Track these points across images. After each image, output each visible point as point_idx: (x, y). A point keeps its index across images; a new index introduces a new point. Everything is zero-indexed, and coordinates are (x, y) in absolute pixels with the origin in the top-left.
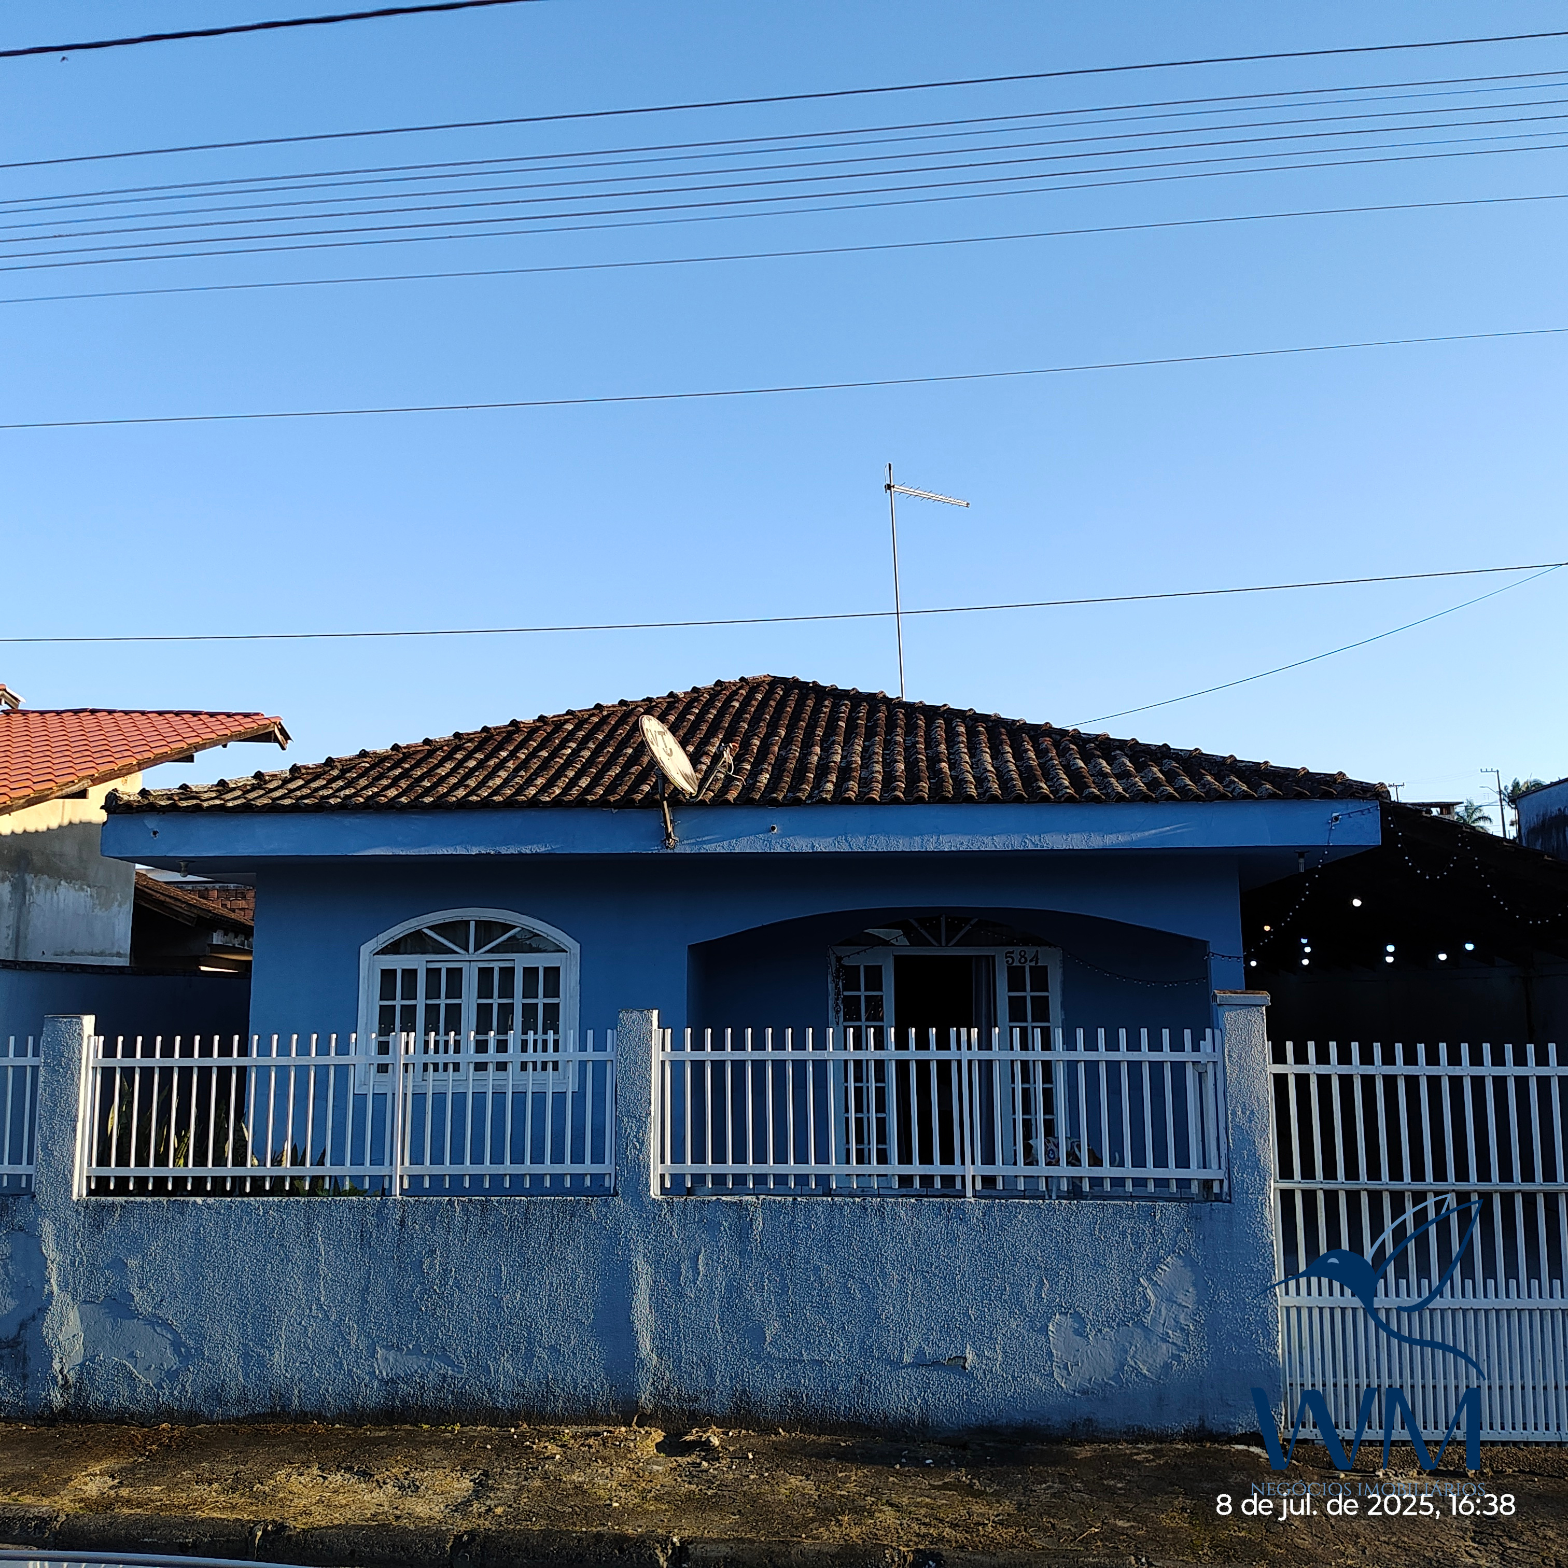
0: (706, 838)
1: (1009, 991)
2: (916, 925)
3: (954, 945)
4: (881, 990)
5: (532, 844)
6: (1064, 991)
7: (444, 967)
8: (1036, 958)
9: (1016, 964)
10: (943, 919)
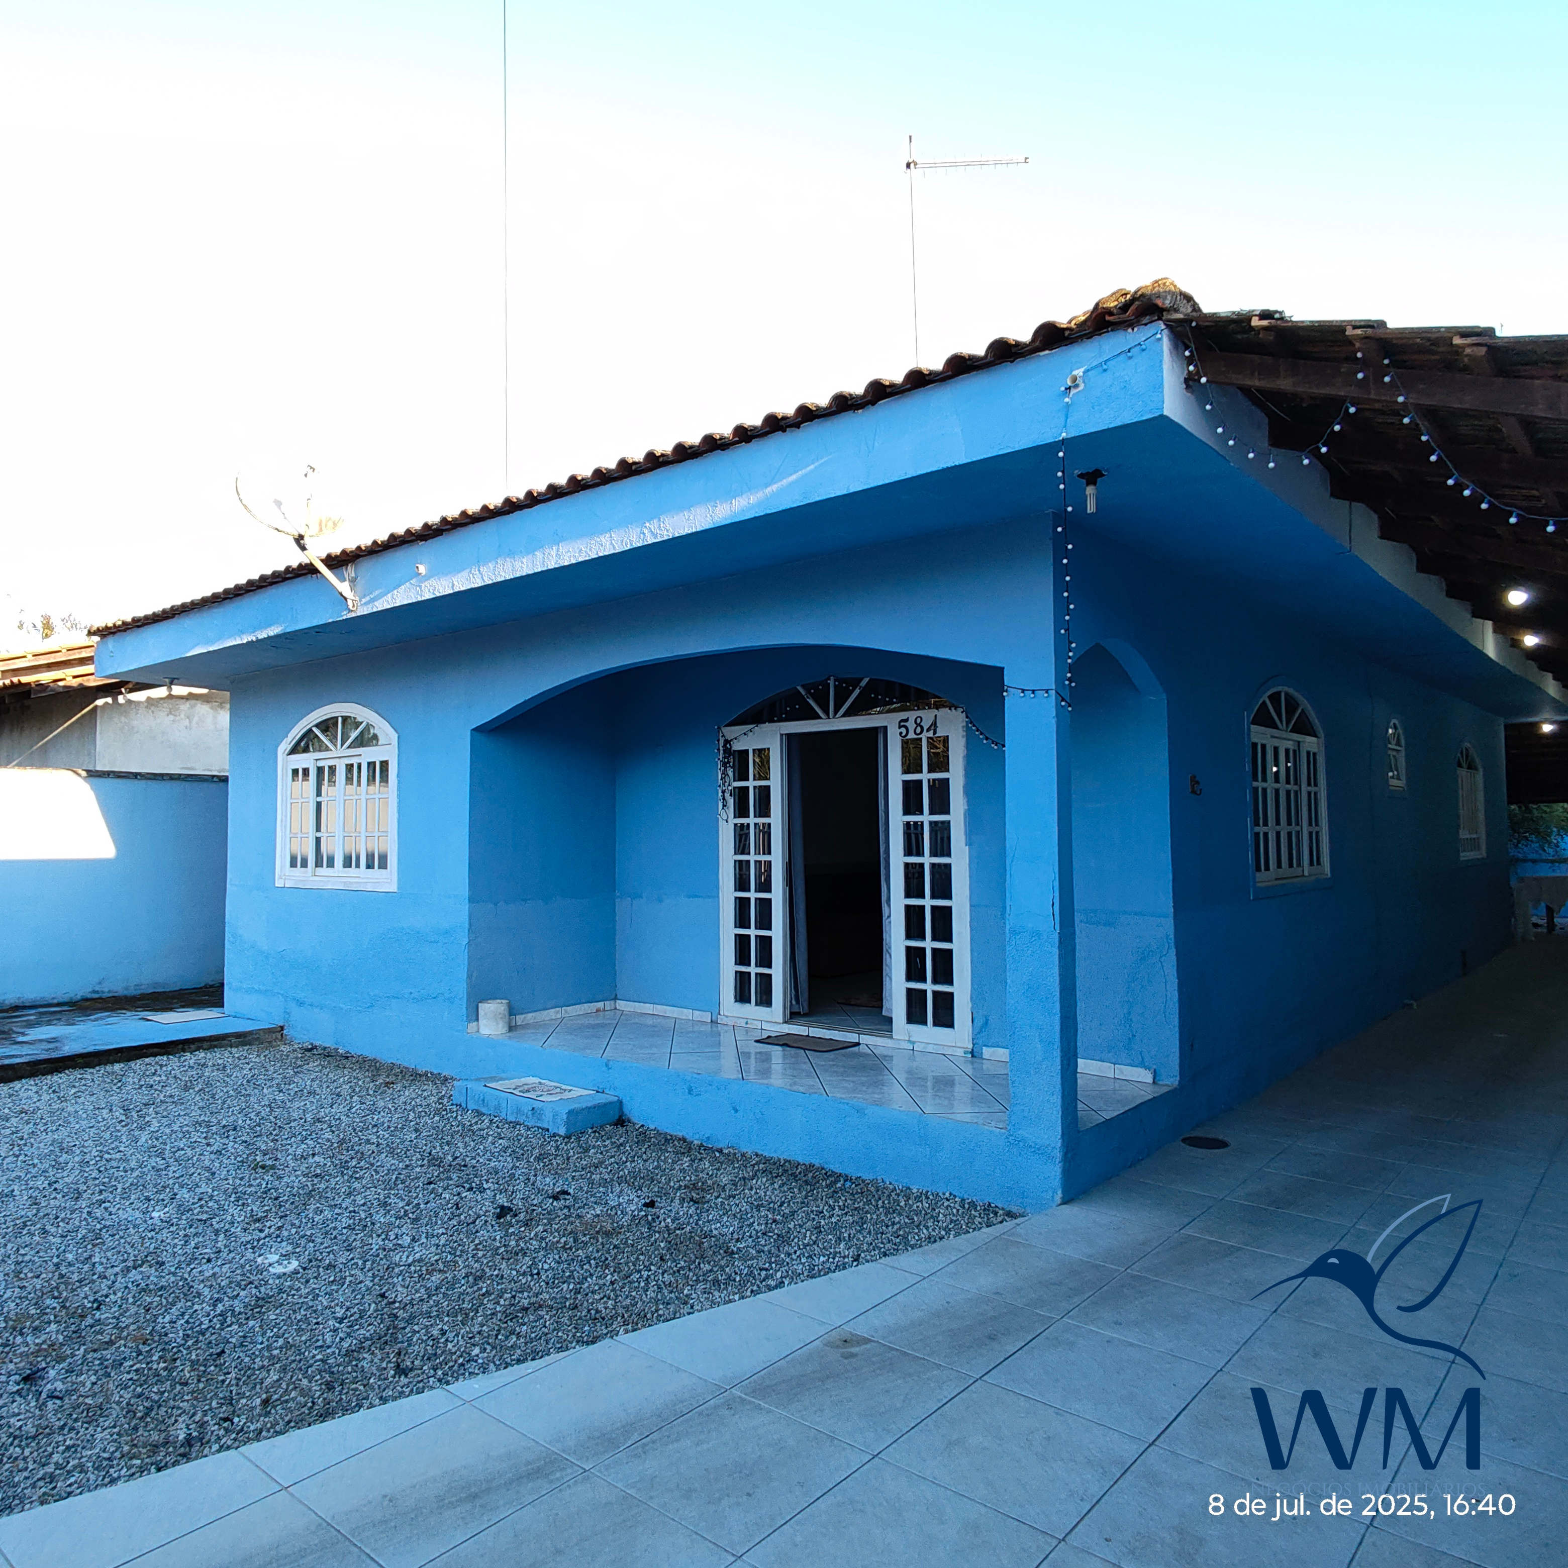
0: (375, 594)
1: (903, 773)
2: (804, 694)
3: (843, 716)
4: (769, 778)
6: (967, 769)
7: (325, 764)
8: (934, 724)
9: (911, 735)
10: (831, 682)
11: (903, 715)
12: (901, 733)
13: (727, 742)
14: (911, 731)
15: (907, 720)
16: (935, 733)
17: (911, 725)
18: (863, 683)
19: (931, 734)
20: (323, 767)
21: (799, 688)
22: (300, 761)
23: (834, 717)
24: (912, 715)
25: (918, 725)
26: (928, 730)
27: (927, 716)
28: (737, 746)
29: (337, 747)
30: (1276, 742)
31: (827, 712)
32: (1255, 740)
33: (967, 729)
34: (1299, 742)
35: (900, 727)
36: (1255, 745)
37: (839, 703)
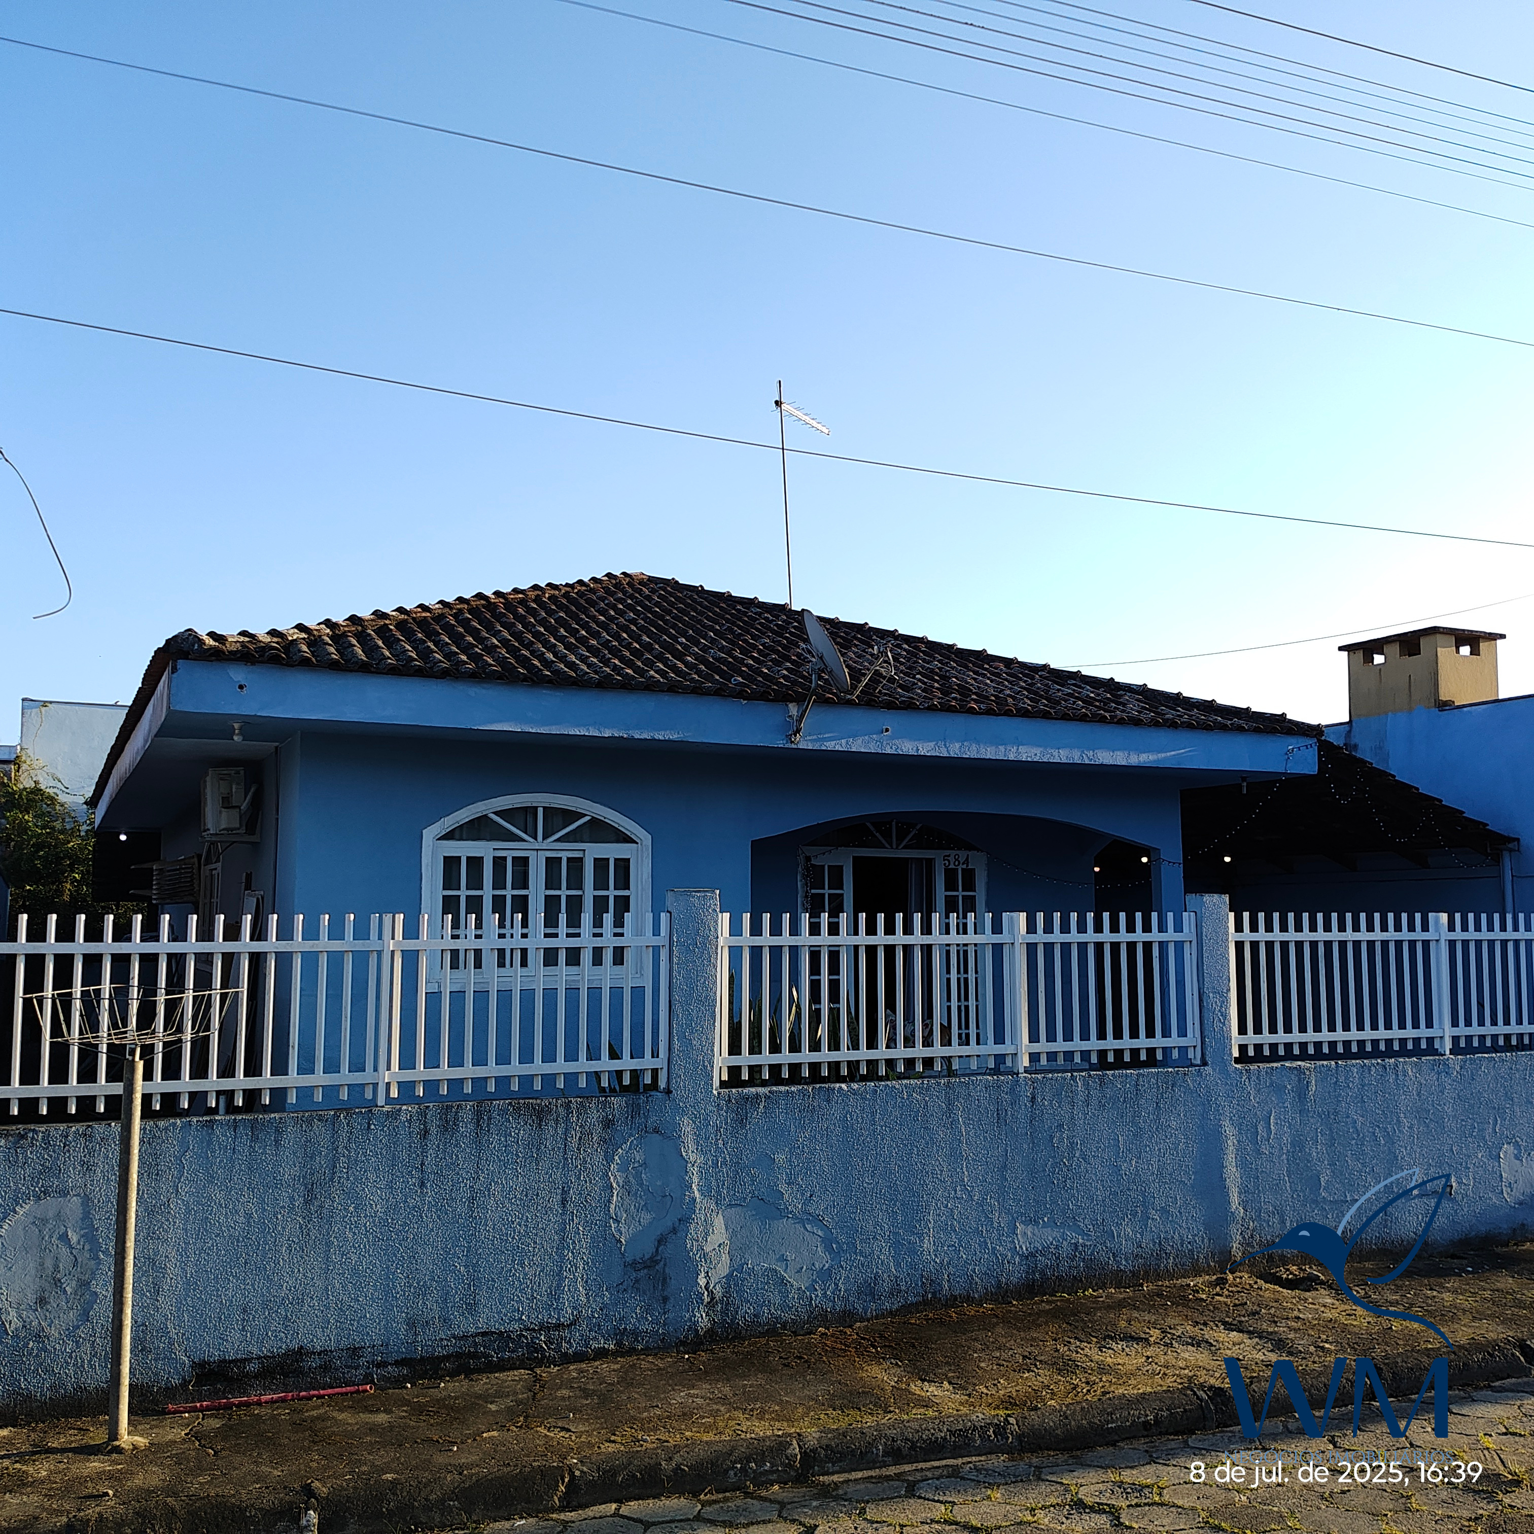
0: (826, 736)
1: (946, 890)
2: (872, 828)
3: (902, 848)
4: (842, 888)
5: (665, 730)
6: (987, 889)
7: (509, 855)
8: (966, 862)
9: (952, 866)
10: (894, 825)
11: (947, 852)
12: (945, 864)
13: (808, 859)
14: (952, 863)
15: (949, 856)
16: (967, 865)
17: (952, 859)
18: (918, 827)
19: (964, 866)
20: (505, 858)
21: (868, 824)
22: (464, 849)
23: (896, 848)
24: (953, 853)
25: (956, 860)
26: (963, 864)
27: (963, 855)
28: (815, 862)
29: (536, 839)
31: (891, 845)
33: (987, 865)
35: (944, 860)
37: (900, 839)
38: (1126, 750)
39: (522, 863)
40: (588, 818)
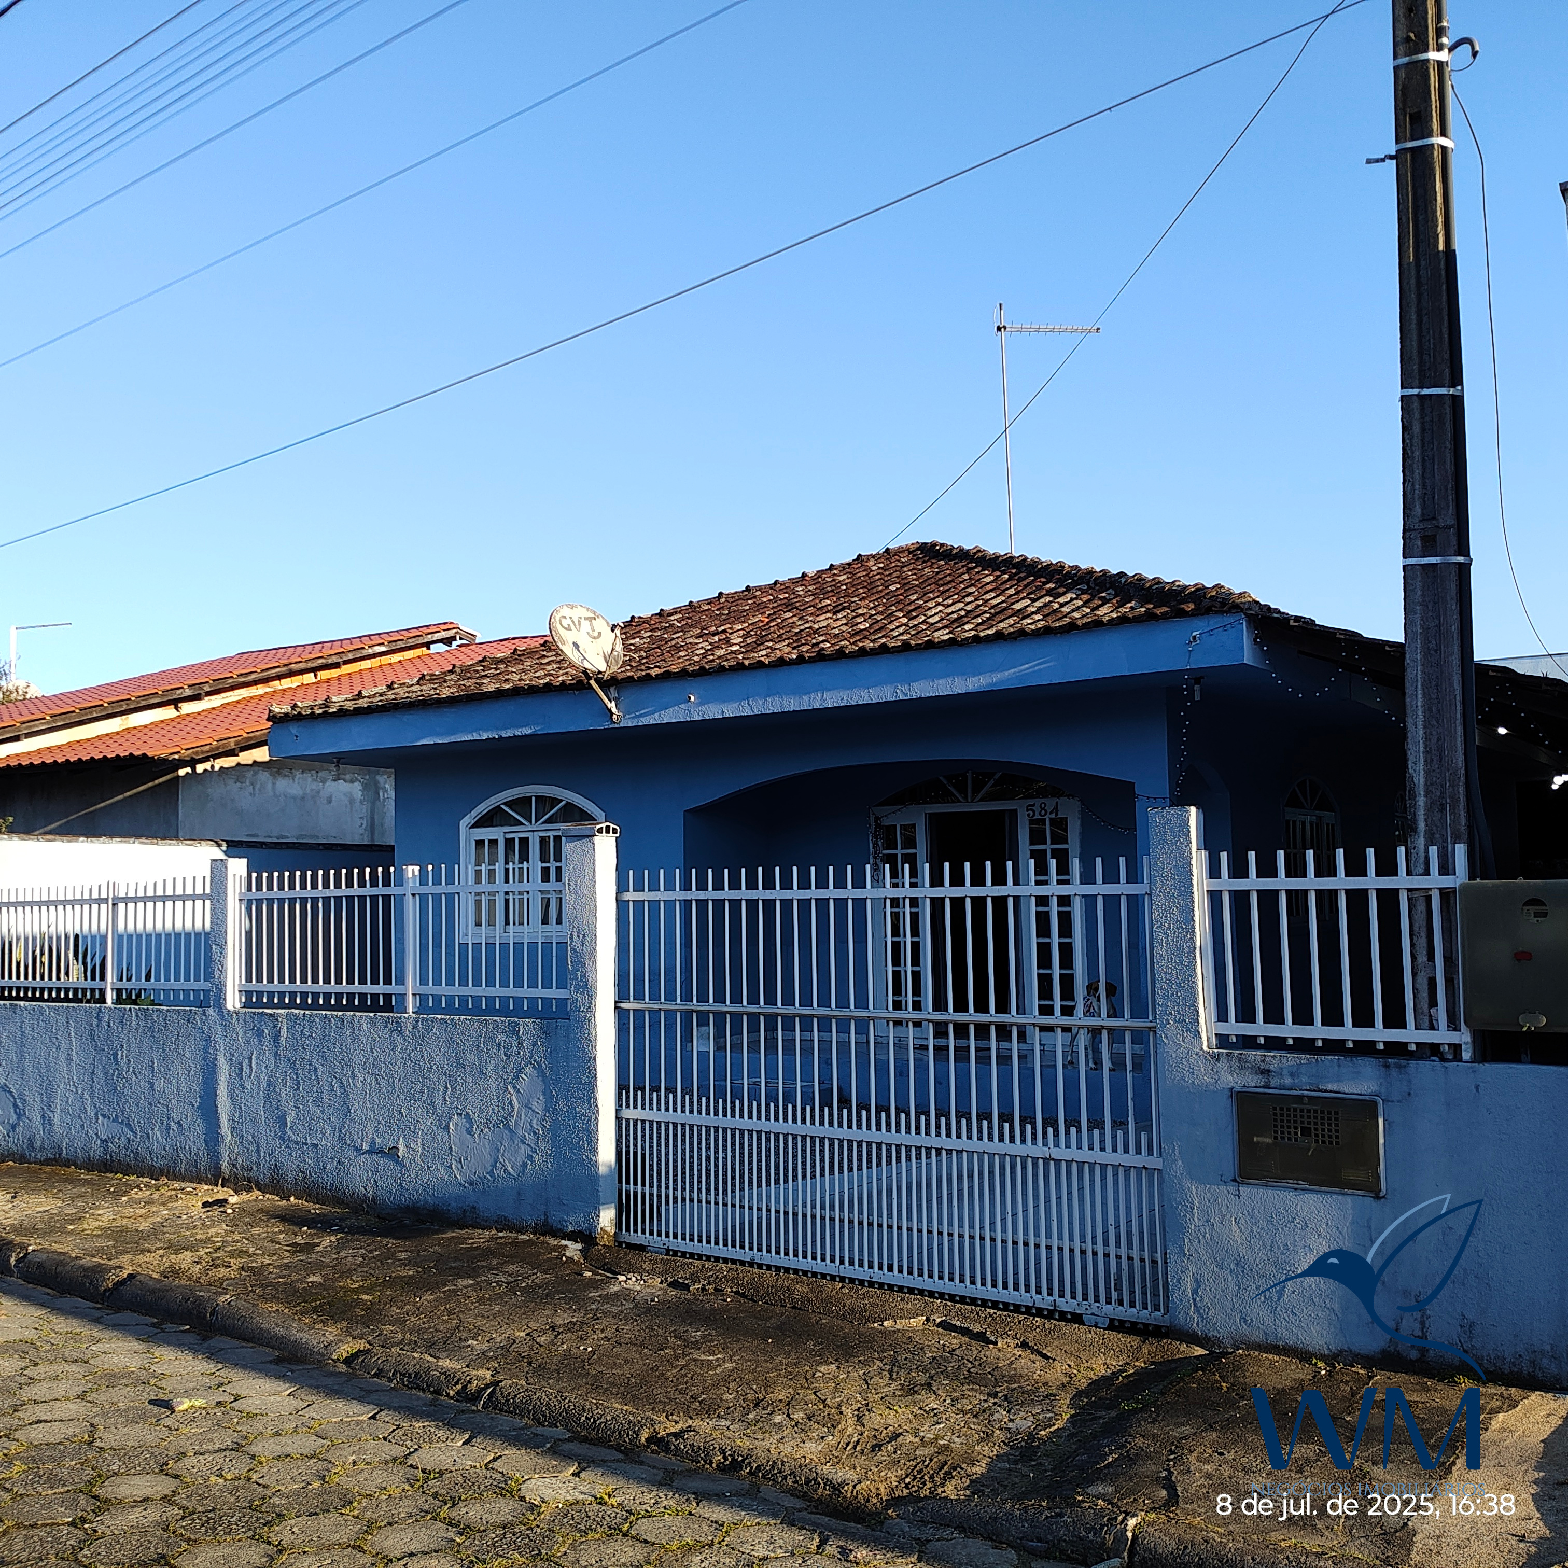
0: (642, 712)
1: (1031, 844)
2: (945, 782)
3: (979, 801)
4: (915, 848)
5: (522, 727)
6: (1082, 842)
7: (516, 836)
8: (1056, 810)
9: (1037, 817)
10: (969, 775)
11: (1031, 802)
12: (1029, 815)
13: (877, 819)
14: (1037, 813)
15: (1033, 805)
16: (1056, 815)
17: (1037, 809)
18: (996, 777)
19: (1053, 816)
20: (514, 839)
21: (941, 778)
22: (486, 833)
23: (972, 801)
24: (1038, 802)
25: (1043, 809)
26: (1051, 813)
27: (1050, 802)
28: (886, 822)
29: (531, 822)
30: (1302, 818)
31: (966, 798)
32: (1287, 818)
33: (1082, 812)
34: (1320, 817)
35: (1028, 810)
36: (1288, 822)
37: (976, 791)
38: (949, 676)
39: (524, 842)
40: (563, 803)
